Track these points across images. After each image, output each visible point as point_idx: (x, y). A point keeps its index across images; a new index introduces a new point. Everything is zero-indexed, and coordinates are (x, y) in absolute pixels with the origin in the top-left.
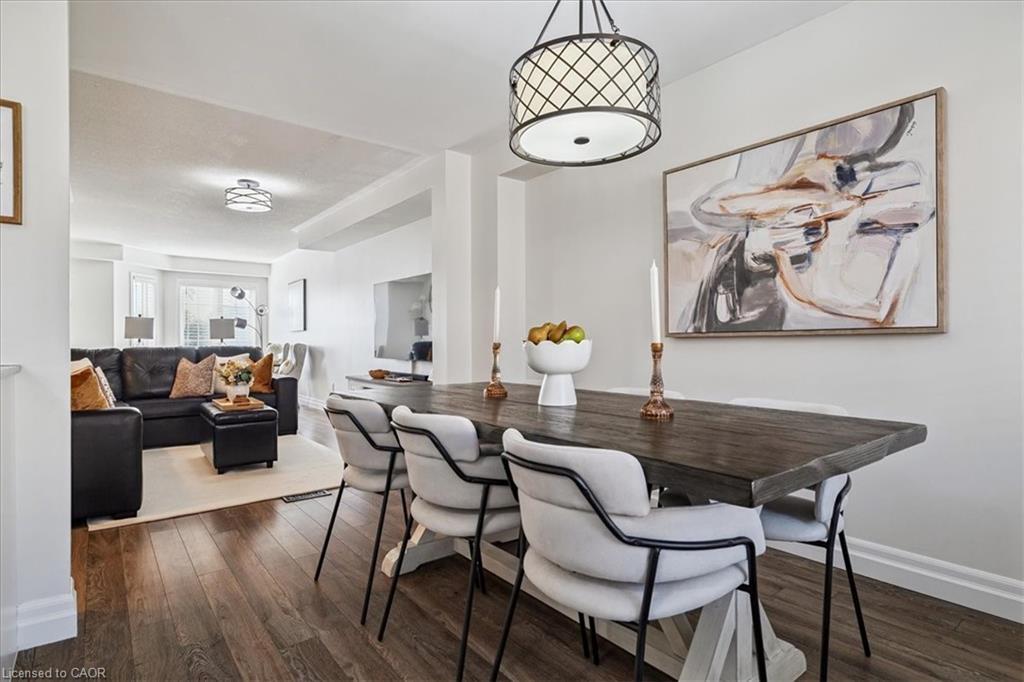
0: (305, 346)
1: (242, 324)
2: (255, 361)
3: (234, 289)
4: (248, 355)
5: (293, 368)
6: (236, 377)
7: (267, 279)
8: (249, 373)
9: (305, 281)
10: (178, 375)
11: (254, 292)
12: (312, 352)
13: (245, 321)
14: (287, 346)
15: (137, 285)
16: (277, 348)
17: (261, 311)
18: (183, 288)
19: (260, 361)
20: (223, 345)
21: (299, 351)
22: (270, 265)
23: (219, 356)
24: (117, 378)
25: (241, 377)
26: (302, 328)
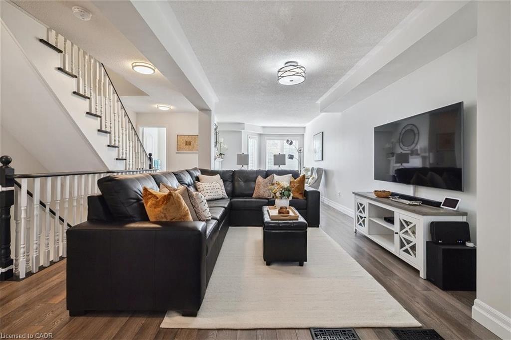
0: (322, 169)
1: (291, 157)
2: (295, 179)
3: (288, 141)
4: (291, 175)
5: (316, 181)
6: (281, 194)
7: (303, 134)
8: (290, 191)
9: (323, 132)
10: (256, 186)
11: (297, 141)
12: (326, 172)
13: (293, 156)
14: (313, 169)
15: (250, 141)
16: (307, 170)
17: (300, 150)
18: (268, 141)
19: (298, 179)
20: (280, 169)
21: (320, 171)
22: (305, 127)
23: (277, 175)
24: (230, 185)
25: (285, 193)
26: (321, 159)
